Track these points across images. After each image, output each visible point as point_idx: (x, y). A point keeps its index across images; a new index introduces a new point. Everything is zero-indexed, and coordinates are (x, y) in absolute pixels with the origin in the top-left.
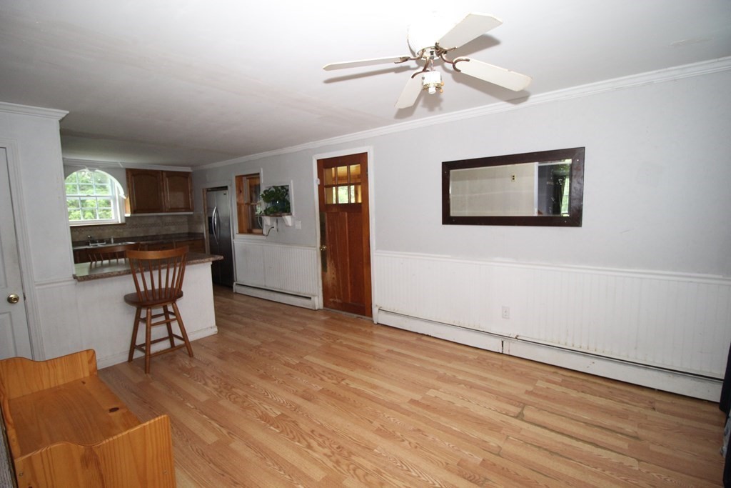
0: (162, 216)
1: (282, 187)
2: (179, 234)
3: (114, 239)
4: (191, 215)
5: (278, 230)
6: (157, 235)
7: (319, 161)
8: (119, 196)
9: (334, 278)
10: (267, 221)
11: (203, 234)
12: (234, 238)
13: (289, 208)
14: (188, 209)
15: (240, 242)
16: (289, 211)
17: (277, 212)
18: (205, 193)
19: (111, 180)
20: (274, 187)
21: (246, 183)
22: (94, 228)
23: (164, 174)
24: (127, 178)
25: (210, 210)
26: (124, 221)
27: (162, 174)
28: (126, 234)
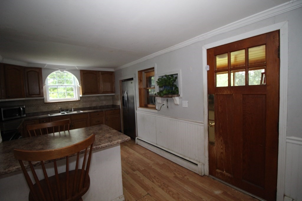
0: (99, 96)
1: (172, 75)
2: (108, 105)
3: (74, 109)
4: (114, 95)
5: (168, 107)
6: (96, 106)
7: (208, 50)
8: (77, 86)
9: (222, 153)
10: (159, 100)
11: (119, 106)
12: (136, 110)
13: (178, 91)
14: (112, 92)
15: (140, 113)
16: (178, 94)
17: (168, 94)
18: (121, 83)
19: (74, 78)
20: (166, 76)
21: (144, 75)
22: (64, 103)
23: (100, 73)
24: (81, 75)
25: (123, 92)
26: (79, 99)
27: (99, 73)
28: (80, 106)
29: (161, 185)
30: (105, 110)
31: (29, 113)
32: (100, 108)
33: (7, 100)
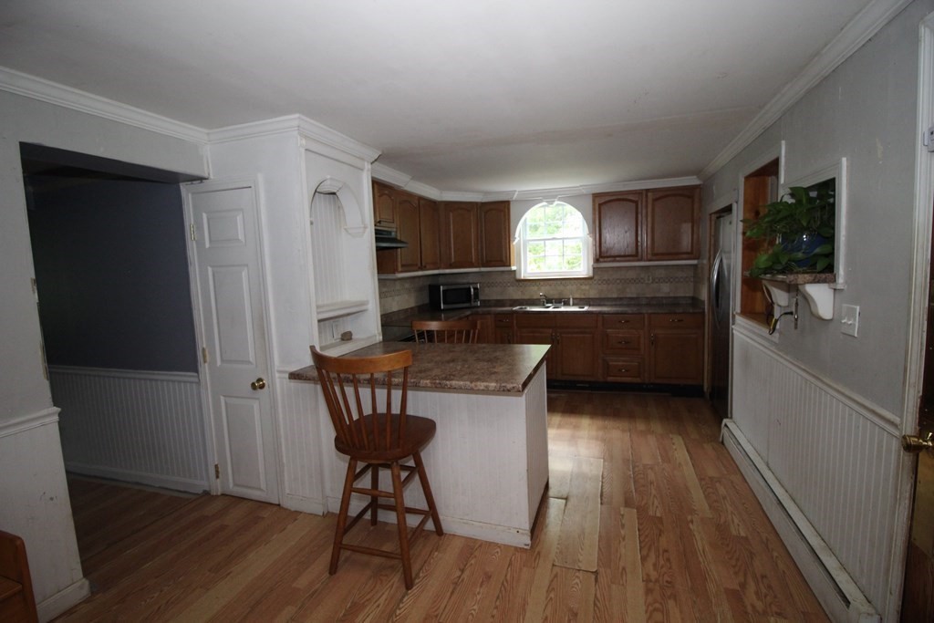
0: (647, 267)
3: (575, 299)
4: (695, 266)
5: (796, 325)
6: (638, 298)
11: (703, 302)
12: (733, 324)
15: (741, 335)
18: (713, 222)
23: (650, 195)
24: (594, 209)
26: (591, 274)
27: (647, 196)
28: (593, 294)
29: (657, 581)
30: (650, 311)
31: (489, 301)
32: (648, 305)
33: (448, 271)
